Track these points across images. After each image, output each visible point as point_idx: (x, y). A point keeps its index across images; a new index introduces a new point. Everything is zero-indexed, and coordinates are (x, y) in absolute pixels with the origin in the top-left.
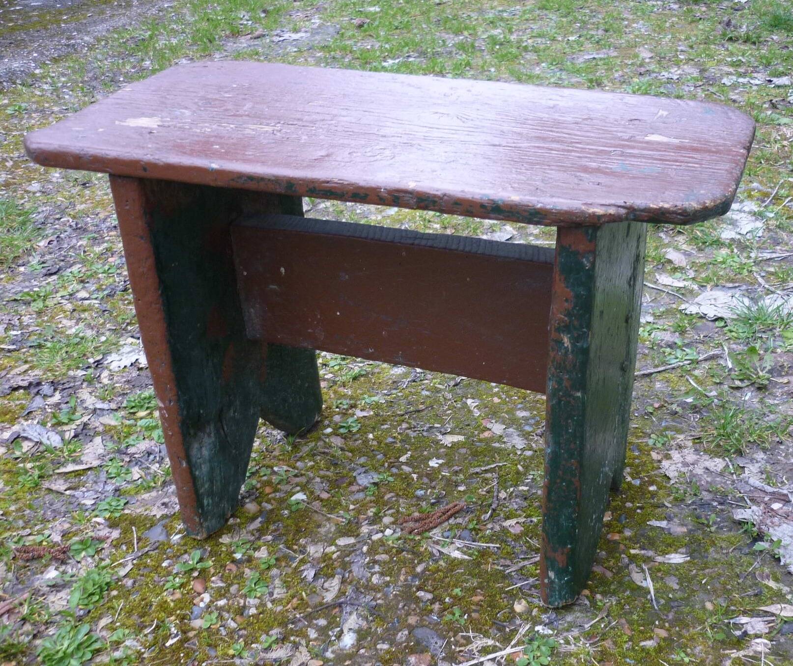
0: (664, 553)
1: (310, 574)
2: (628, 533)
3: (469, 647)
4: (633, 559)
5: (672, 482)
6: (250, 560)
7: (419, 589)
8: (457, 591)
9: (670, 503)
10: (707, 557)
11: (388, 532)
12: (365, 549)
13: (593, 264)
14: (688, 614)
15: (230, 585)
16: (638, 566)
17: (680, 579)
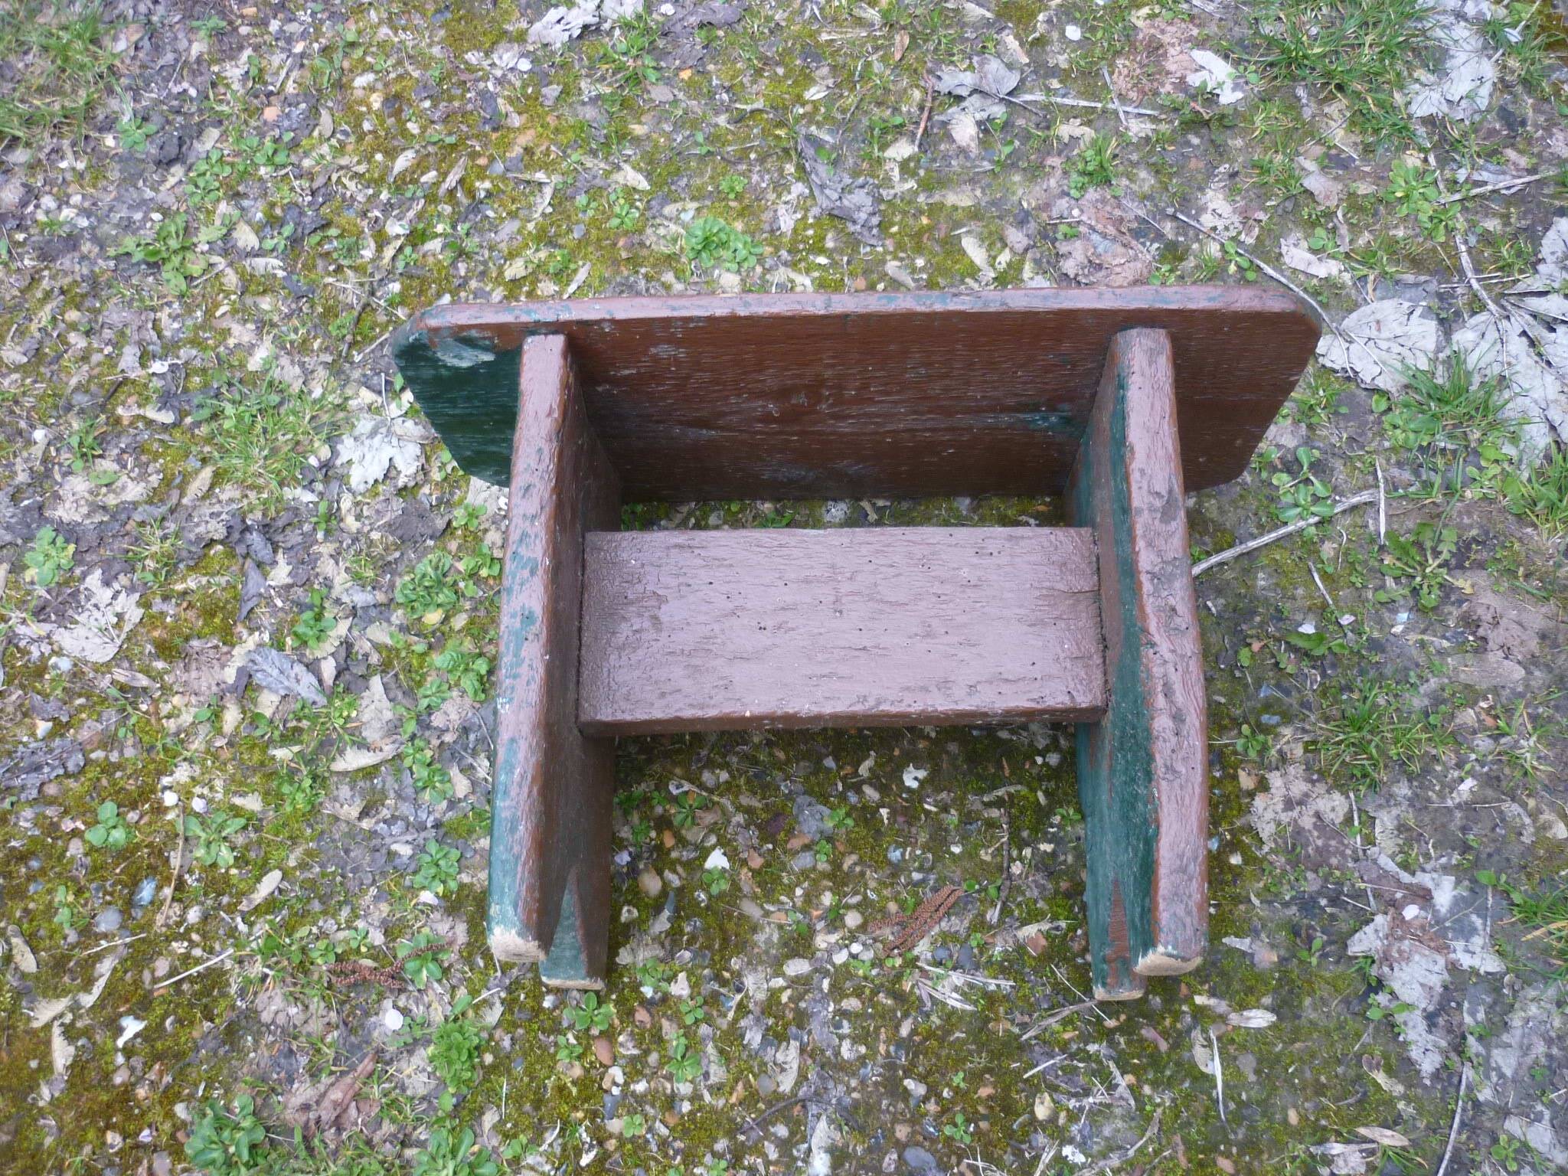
0: (1242, 1007)
1: (754, 1037)
4: (1201, 1015)
5: (1266, 849)
6: (666, 998)
7: (908, 1073)
8: (958, 1079)
9: (1258, 895)
10: (1299, 1017)
11: (856, 948)
12: (826, 984)
14: (1264, 1132)
15: (647, 1052)
16: (1204, 1031)
17: (1260, 1061)
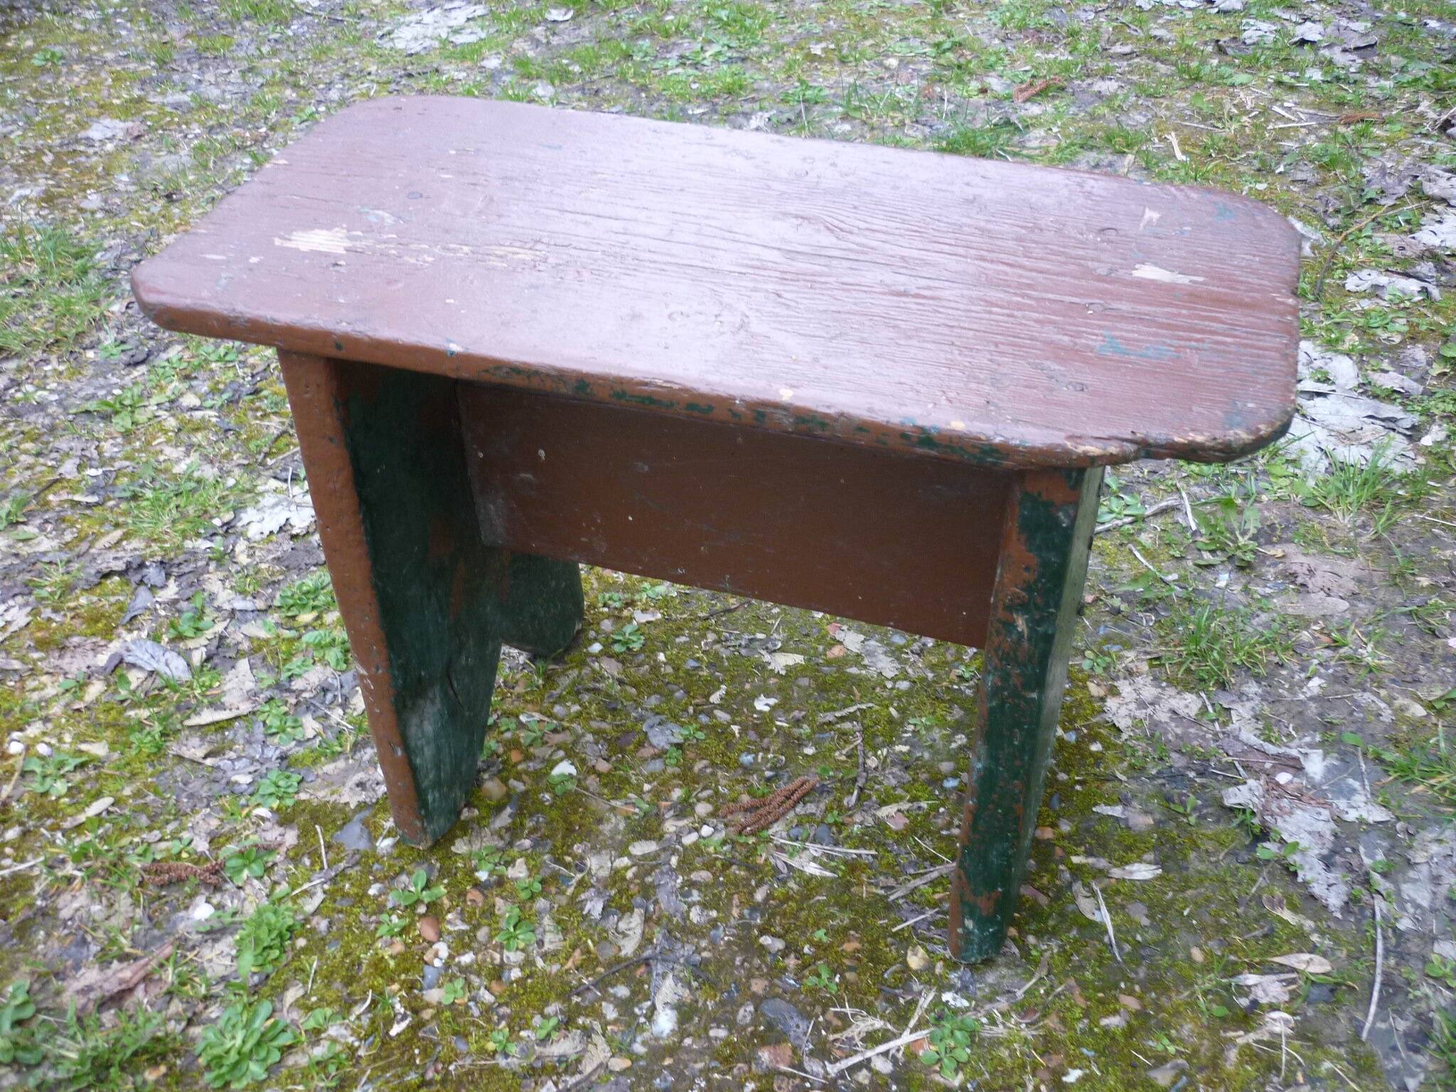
0: (1123, 862)
1: (595, 907)
2: (1065, 827)
3: (848, 1033)
4: (1077, 871)
5: (1124, 736)
6: (501, 882)
7: (763, 931)
8: (820, 934)
9: (1124, 773)
10: (1187, 869)
11: (706, 830)
12: (674, 861)
13: (1073, 520)
14: (1167, 969)
15: (476, 927)
16: (1086, 885)
17: (1150, 908)
